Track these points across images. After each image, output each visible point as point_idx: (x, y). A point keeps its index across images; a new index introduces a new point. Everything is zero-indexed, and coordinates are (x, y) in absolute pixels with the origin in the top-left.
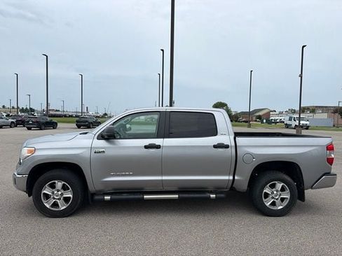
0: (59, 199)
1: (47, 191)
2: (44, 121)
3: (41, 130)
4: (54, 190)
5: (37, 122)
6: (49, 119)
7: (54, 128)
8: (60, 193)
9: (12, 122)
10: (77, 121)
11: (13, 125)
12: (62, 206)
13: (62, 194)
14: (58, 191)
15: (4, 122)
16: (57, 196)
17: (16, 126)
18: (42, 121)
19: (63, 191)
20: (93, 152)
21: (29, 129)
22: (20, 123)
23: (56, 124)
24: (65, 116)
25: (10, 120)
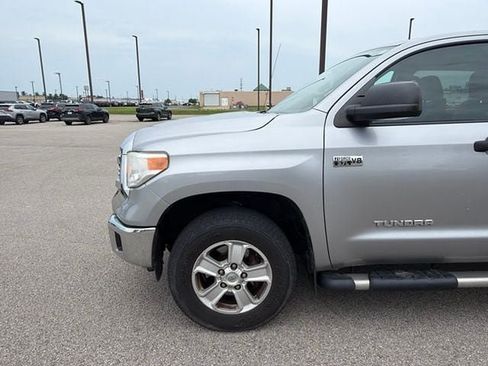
0: (238, 287)
1: (205, 266)
2: (89, 111)
3: (86, 124)
4: (223, 264)
5: (79, 112)
6: (96, 108)
7: (104, 122)
8: (239, 272)
9: (42, 114)
10: (138, 111)
11: (43, 119)
12: (245, 304)
13: (244, 275)
14: (234, 266)
15: (29, 114)
16: (232, 279)
17: (48, 120)
18: (85, 110)
19: (245, 268)
20: (329, 164)
21: (69, 123)
22: (53, 115)
23: (107, 115)
24: (113, 105)
25: (39, 111)
